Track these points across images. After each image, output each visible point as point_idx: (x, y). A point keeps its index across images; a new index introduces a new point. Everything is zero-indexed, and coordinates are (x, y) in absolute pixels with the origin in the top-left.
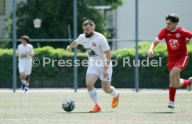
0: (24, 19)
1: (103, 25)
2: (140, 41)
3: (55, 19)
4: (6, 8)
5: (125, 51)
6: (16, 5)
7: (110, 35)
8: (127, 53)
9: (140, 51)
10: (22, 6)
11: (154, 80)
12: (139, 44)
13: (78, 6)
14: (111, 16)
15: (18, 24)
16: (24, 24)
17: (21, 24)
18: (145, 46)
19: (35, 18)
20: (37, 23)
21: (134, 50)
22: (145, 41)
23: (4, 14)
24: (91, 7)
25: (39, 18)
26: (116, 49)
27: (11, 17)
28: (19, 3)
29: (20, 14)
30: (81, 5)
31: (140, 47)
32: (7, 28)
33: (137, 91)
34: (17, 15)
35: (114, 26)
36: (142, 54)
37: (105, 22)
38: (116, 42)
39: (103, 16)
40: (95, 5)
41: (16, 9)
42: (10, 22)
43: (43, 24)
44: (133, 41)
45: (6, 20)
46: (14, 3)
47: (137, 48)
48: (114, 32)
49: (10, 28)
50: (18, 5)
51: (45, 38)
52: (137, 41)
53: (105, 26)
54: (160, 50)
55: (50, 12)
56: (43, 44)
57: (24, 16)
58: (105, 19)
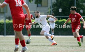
0: (55, 8)
3: (67, 9)
4: (49, 5)
6: (52, 3)
10: (54, 4)
13: (76, 3)
15: (53, 11)
16: (55, 10)
17: (54, 10)
19: (59, 8)
20: (60, 10)
23: (47, 7)
24: (82, 4)
25: (61, 8)
27: (50, 8)
28: (53, 2)
29: (54, 7)
30: (77, 3)
32: (49, 12)
34: (53, 7)
40: (83, 3)
41: (52, 5)
42: (50, 10)
43: (62, 11)
45: (48, 9)
46: (51, 3)
49: (50, 12)
50: (53, 3)
51: (63, 16)
55: (65, 6)
56: (62, 18)
57: (55, 7)
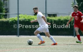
1: (3, 7)
2: (20, 14)
5: (13, 19)
7: (6, 11)
8: (14, 20)
9: (20, 19)
11: (26, 32)
12: (19, 15)
14: (7, 3)
18: (22, 16)
21: (17, 18)
22: (22, 14)
26: (9, 18)
31: (20, 17)
33: (18, 36)
35: (8, 7)
36: (21, 20)
37: (4, 5)
38: (9, 14)
39: (3, 3)
44: (16, 14)
47: (19, 17)
48: (8, 10)
52: (18, 14)
53: (4, 7)
54: (28, 18)
58: (4, 4)
